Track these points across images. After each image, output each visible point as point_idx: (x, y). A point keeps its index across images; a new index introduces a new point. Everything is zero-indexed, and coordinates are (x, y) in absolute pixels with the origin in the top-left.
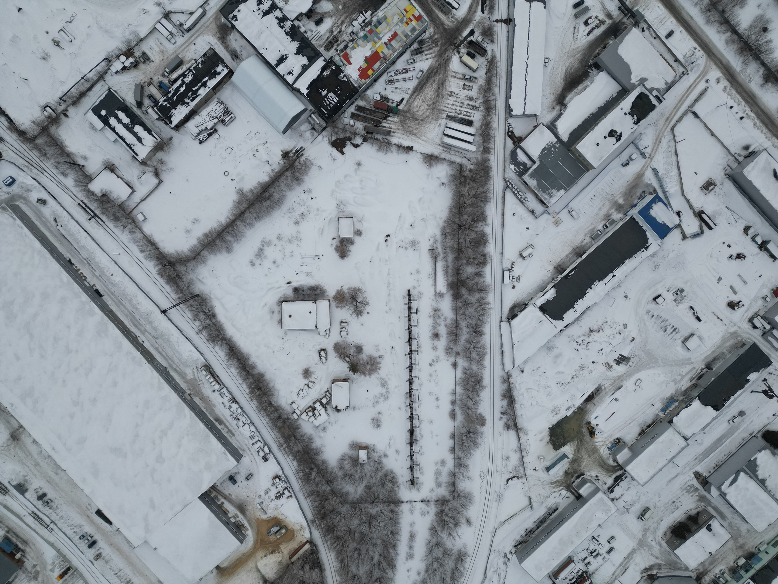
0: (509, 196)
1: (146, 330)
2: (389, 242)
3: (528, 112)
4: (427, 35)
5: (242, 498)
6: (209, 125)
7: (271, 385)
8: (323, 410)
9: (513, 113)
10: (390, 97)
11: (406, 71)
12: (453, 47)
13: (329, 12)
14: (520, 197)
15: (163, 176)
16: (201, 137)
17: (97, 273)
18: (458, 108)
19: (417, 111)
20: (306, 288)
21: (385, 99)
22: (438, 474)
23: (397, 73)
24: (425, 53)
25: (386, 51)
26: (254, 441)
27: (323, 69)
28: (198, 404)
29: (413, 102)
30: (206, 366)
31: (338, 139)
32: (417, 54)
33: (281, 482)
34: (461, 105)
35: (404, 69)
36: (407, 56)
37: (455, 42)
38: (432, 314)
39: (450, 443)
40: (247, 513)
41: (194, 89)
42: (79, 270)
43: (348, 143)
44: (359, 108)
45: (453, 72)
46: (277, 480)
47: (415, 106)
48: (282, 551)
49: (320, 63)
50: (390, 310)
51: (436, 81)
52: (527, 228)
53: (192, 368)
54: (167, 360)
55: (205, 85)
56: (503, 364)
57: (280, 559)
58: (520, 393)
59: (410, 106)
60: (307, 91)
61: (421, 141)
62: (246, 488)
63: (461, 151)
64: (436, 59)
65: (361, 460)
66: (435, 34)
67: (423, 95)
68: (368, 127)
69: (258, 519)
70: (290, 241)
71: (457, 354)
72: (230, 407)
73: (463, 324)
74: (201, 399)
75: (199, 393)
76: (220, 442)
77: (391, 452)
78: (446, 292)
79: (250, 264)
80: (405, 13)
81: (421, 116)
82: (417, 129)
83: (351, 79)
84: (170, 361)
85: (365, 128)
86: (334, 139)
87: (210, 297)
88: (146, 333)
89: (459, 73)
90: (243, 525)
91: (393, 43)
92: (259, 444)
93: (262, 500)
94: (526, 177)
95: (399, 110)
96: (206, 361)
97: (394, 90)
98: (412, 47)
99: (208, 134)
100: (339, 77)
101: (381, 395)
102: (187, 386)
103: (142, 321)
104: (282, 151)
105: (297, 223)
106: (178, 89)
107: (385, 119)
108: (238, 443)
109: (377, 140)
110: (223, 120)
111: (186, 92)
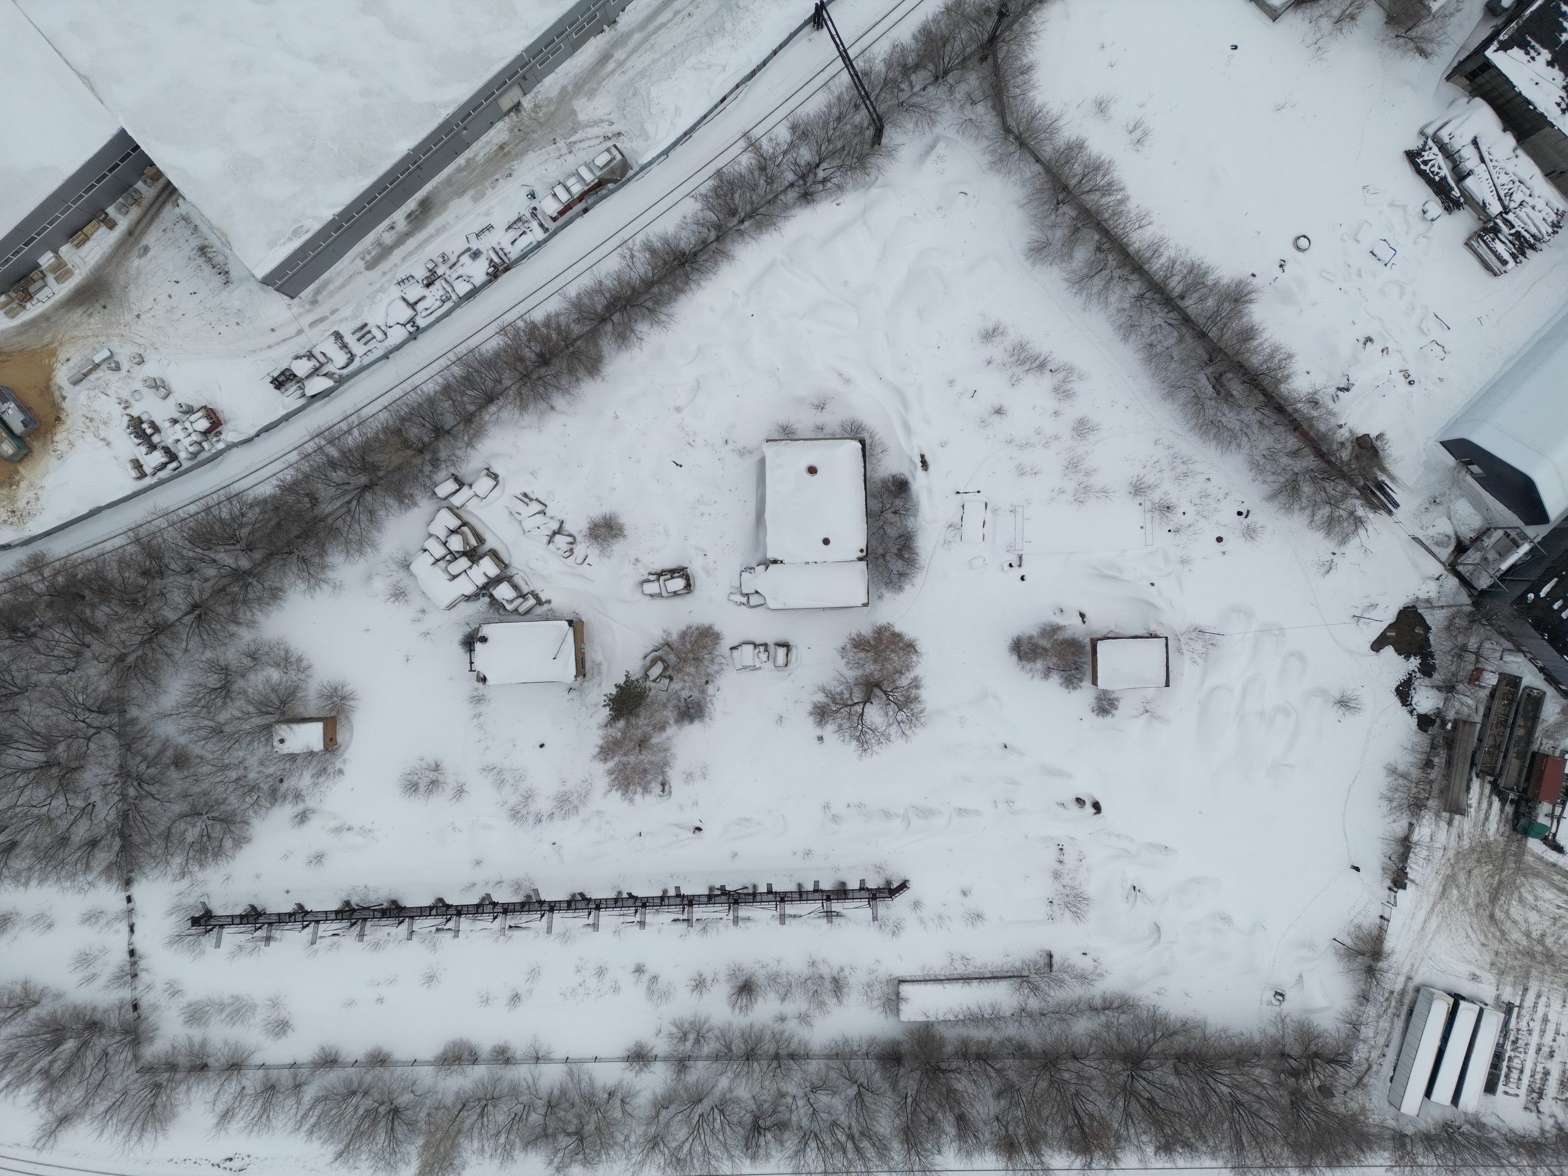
2: (1074, 808)
5: (133, 293)
6: (1478, 186)
7: (559, 401)
8: (470, 589)
16: (1434, 155)
18: (1534, 1040)
19: (1521, 900)
20: (910, 522)
22: (237, 1009)
26: (350, 340)
28: (484, 138)
29: (1553, 885)
30: (625, 166)
31: (1428, 629)
33: (195, 437)
34: (1546, 1050)
38: (825, 971)
39: (354, 1048)
40: (77, 315)
43: (1414, 663)
44: (1533, 703)
46: (204, 424)
47: (1540, 891)
50: (835, 819)
53: (614, 117)
54: (642, 26)
59: (1537, 875)
61: (1421, 915)
62: (171, 310)
63: (1391, 1054)
65: (283, 731)
69: (53, 353)
70: (1073, 465)
72: (476, 255)
74: (501, 147)
75: (522, 142)
76: (341, 214)
77: (315, 833)
78: (904, 1018)
79: (990, 326)
81: (1507, 912)
82: (1464, 901)
84: (637, 37)
85: (1464, 721)
86: (1429, 615)
87: (869, 184)
90: (28, 297)
92: (340, 358)
93: (125, 366)
95: (1526, 837)
96: (643, 168)
99: (1443, 179)
101: (528, 797)
102: (550, 100)
104: (1380, 436)
105: (1138, 489)
107: (1496, 790)
108: (338, 282)
109: (1428, 764)
110: (1496, 230)
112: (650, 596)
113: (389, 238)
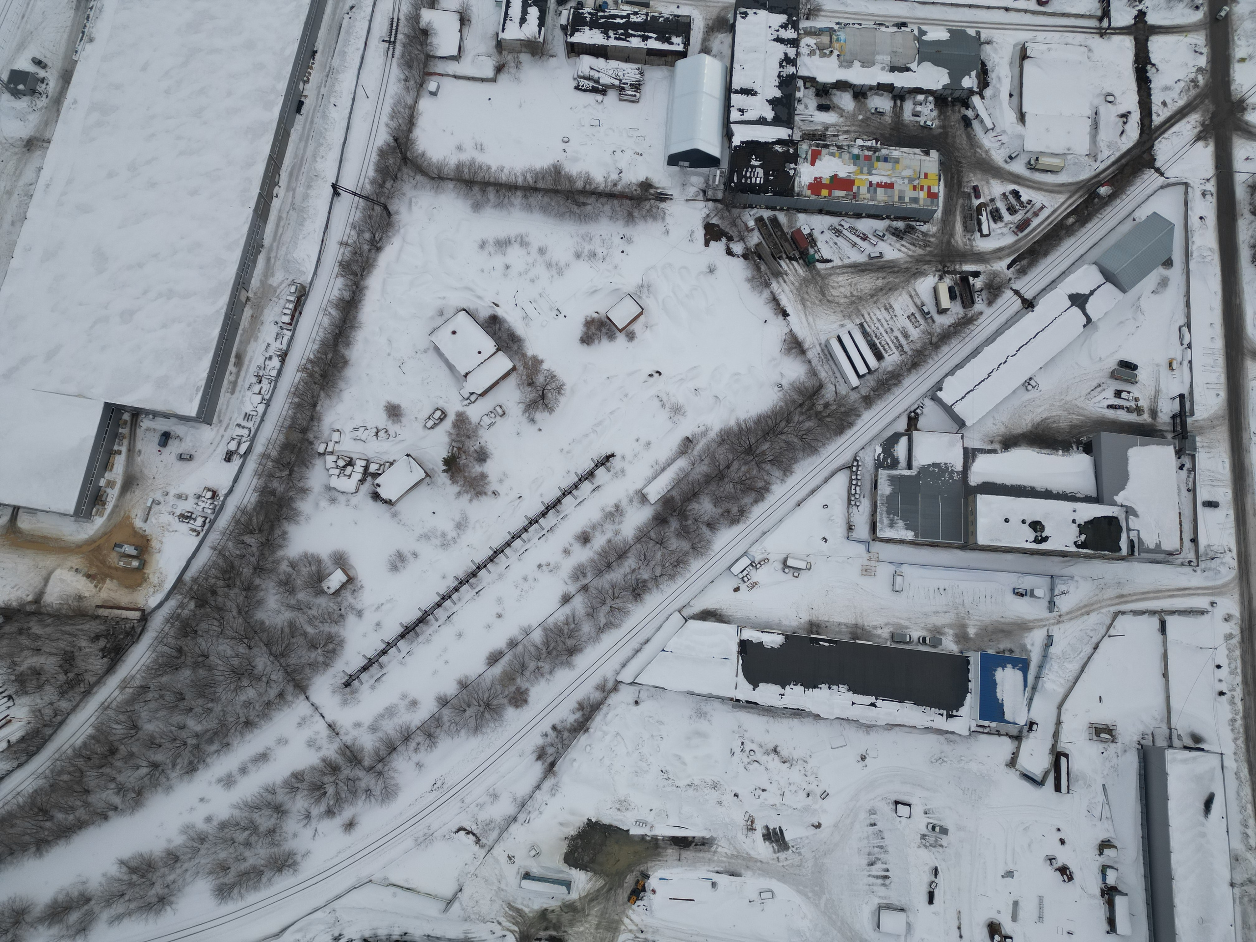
0: (841, 481)
1: (294, 190)
2: (651, 379)
3: (957, 409)
4: (925, 228)
5: (146, 472)
6: (605, 80)
7: (342, 385)
8: (359, 476)
9: (939, 394)
10: (819, 244)
11: (864, 238)
12: (940, 267)
13: (844, 110)
14: (853, 492)
15: (503, 78)
16: (583, 82)
17: (323, 90)
18: (882, 330)
19: (833, 288)
20: (506, 327)
21: (811, 240)
22: (390, 712)
23: (852, 229)
24: (904, 243)
25: (864, 190)
26: (244, 423)
27: (780, 142)
28: (243, 318)
29: (839, 274)
30: (303, 287)
31: (718, 226)
32: (893, 234)
33: (209, 501)
34: (889, 330)
35: (864, 235)
36: (880, 225)
37: (948, 265)
38: (609, 509)
39: (450, 688)
40: (128, 496)
41: (630, 31)
42: (311, 68)
43: (724, 240)
44: (774, 221)
45: (915, 290)
46: (209, 495)
47: (836, 280)
48: (100, 589)
49: (782, 133)
50: (568, 452)
51: (886, 281)
52: (824, 538)
53: (287, 276)
54: (274, 240)
55: (645, 38)
56: (624, 666)
57: (87, 594)
58: (605, 728)
59: (831, 275)
60: (739, 144)
61: (804, 320)
62: (166, 466)
63: (838, 374)
64: (908, 259)
65: (324, 585)
66: (933, 236)
67: (856, 279)
68: (763, 247)
69: (129, 517)
70: (549, 265)
71: (585, 588)
72: (270, 358)
73: (631, 562)
74: (252, 316)
75: (259, 309)
76: (210, 372)
77: (370, 617)
78: (653, 502)
79: (481, 243)
80: (922, 176)
81: (832, 295)
82: (814, 303)
83: (797, 179)
84: (275, 244)
85: (758, 245)
86: (715, 221)
87: (398, 231)
88: (291, 193)
89: (919, 297)
90: (104, 504)
91: (880, 191)
92: (245, 432)
93: (161, 499)
94: (883, 474)
95: (814, 266)
96: (311, 283)
97: (831, 243)
98: (895, 223)
99: (593, 87)
100: (787, 165)
101: (444, 535)
102: (259, 288)
103: (303, 179)
104: (647, 179)
105: (578, 256)
106: (615, 17)
107: (790, 259)
108: (225, 407)
109: (758, 269)
110: (623, 88)
111: (619, 26)
112: (432, 428)
113: (232, 378)
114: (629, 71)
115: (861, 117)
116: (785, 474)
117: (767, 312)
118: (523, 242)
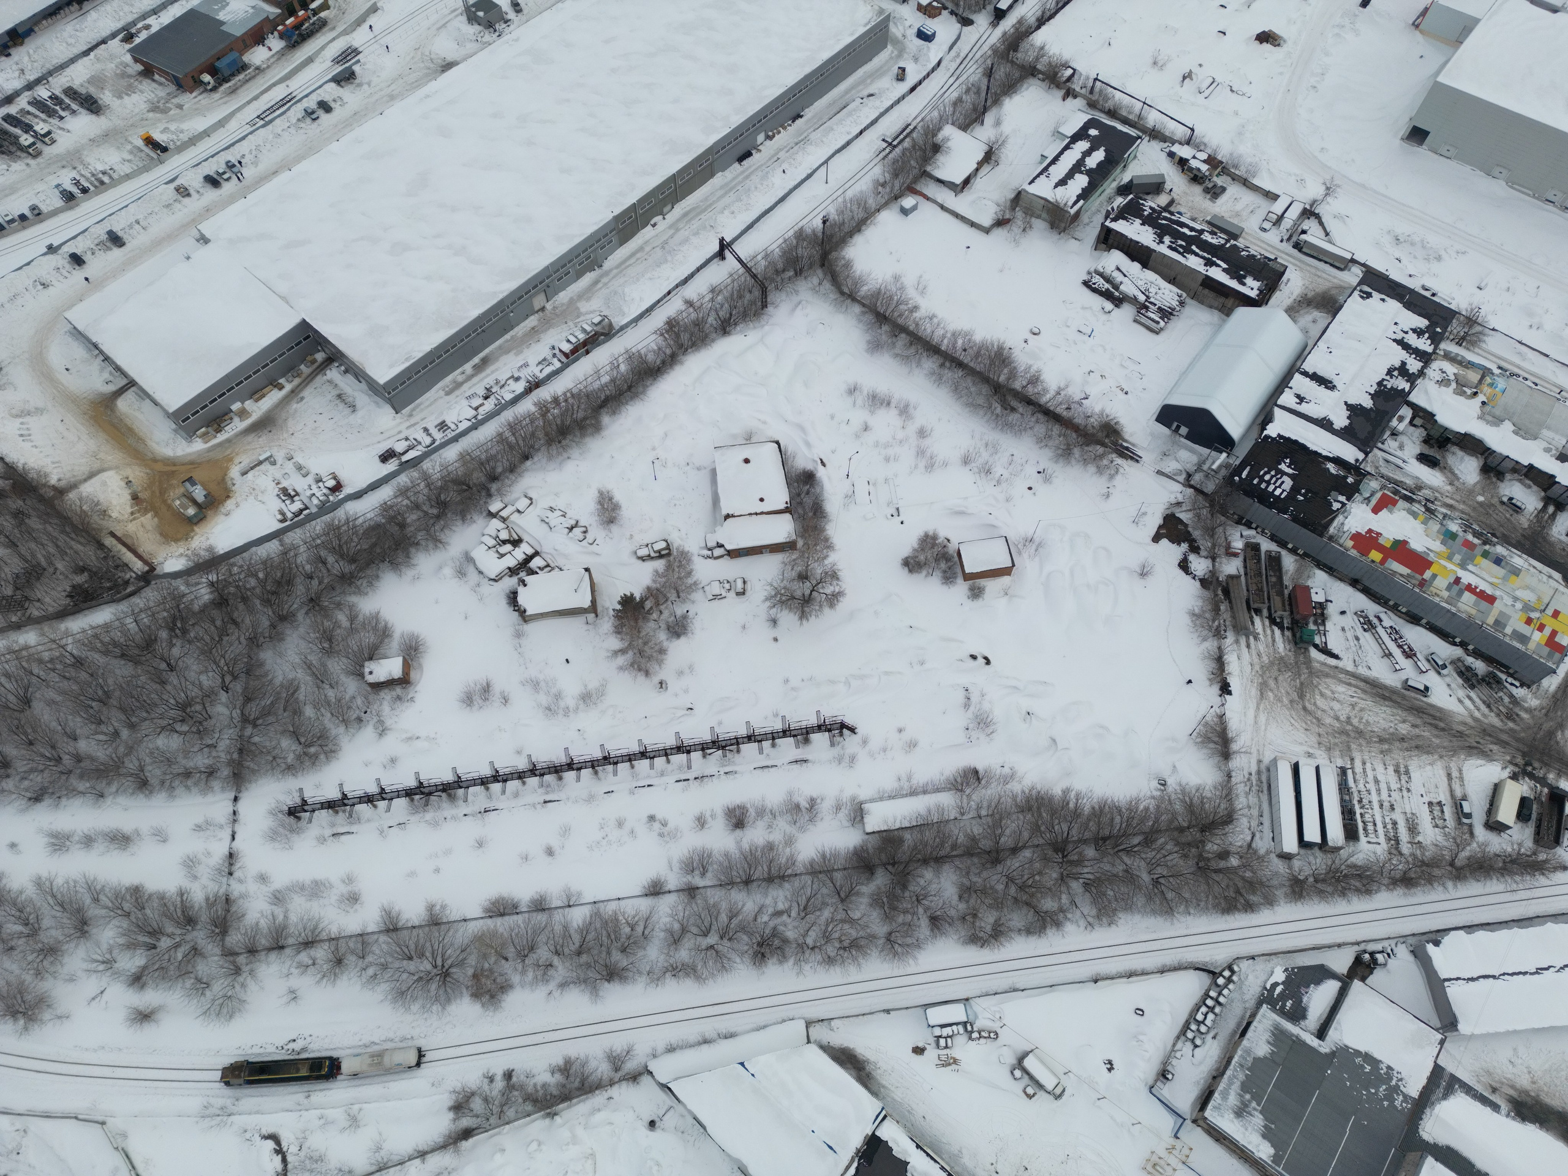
0: (1191, 985)
1: (678, 230)
2: (971, 662)
3: (1453, 991)
4: (1520, 692)
5: (291, 423)
6: (1128, 288)
7: (575, 452)
8: (513, 564)
9: (1430, 948)
10: (1329, 625)
11: (1410, 654)
12: (1519, 760)
13: (1458, 479)
14: (1200, 1017)
15: (999, 233)
16: (1097, 280)
17: (781, 155)
18: (1374, 798)
19: (1322, 695)
20: (818, 490)
21: (1320, 613)
22: (315, 889)
23: (1393, 632)
24: (1473, 694)
25: (1441, 583)
26: (433, 430)
27: (1338, 461)
28: (522, 325)
29: (1341, 681)
30: (609, 328)
31: (1186, 525)
32: (1461, 674)
33: (325, 491)
34: (1386, 805)
35: (1411, 650)
36: (1445, 651)
37: (1536, 764)
38: (799, 799)
39: (412, 912)
40: (250, 438)
41: (1194, 247)
42: (785, 128)
44: (1275, 562)
45: (1460, 771)
46: (331, 483)
47: (1333, 687)
48: (134, 519)
49: (1349, 452)
50: (793, 689)
51: (1417, 731)
52: (1110, 1062)
54: (617, 267)
55: (1209, 263)
56: (671, 1049)
57: (114, 515)
58: (580, 1131)
59: (1327, 675)
60: (1274, 435)
61: (1251, 713)
63: (1266, 820)
64: (1469, 721)
65: (369, 666)
66: (1529, 710)
67: (1367, 703)
68: (1239, 584)
69: (231, 460)
70: (921, 453)
71: (691, 891)
72: (517, 379)
73: (781, 897)
74: (533, 328)
75: (547, 324)
77: (391, 744)
78: (869, 829)
79: (852, 387)
80: (1550, 611)
81: (1315, 704)
82: (1280, 700)
83: (1340, 518)
84: (615, 271)
85: (1231, 577)
86: (1184, 516)
87: (763, 326)
88: (672, 231)
89: (1462, 785)
90: (219, 430)
91: (1467, 596)
92: (426, 441)
93: (279, 462)
94: (1267, 1018)
95: (1306, 649)
96: (622, 328)
97: (1350, 634)
98: (1470, 660)
99: (1108, 289)
100: (1333, 493)
101: (558, 696)
102: (563, 304)
103: (696, 224)
104: (1116, 422)
105: (966, 461)
106: (1183, 225)
107: (1273, 621)
108: (428, 403)
109: (1216, 610)
110: (1147, 308)
111: (1183, 236)
112: (642, 559)
113: (460, 379)
114: (1166, 294)
115: (1481, 499)
116: (1098, 917)
117: (1200, 671)
118: (905, 411)
